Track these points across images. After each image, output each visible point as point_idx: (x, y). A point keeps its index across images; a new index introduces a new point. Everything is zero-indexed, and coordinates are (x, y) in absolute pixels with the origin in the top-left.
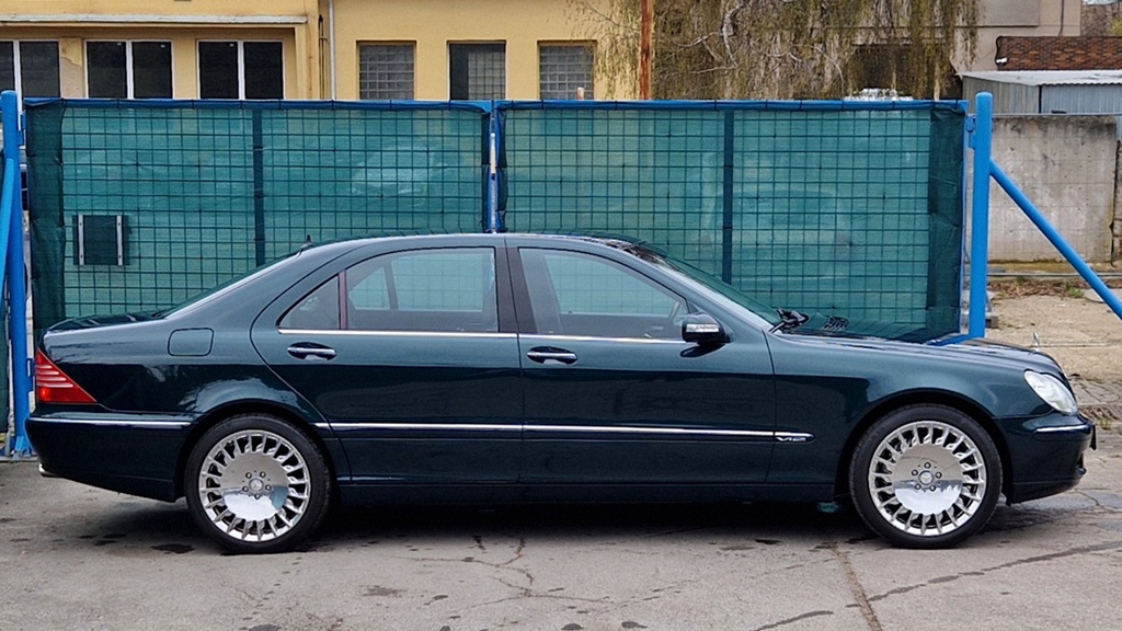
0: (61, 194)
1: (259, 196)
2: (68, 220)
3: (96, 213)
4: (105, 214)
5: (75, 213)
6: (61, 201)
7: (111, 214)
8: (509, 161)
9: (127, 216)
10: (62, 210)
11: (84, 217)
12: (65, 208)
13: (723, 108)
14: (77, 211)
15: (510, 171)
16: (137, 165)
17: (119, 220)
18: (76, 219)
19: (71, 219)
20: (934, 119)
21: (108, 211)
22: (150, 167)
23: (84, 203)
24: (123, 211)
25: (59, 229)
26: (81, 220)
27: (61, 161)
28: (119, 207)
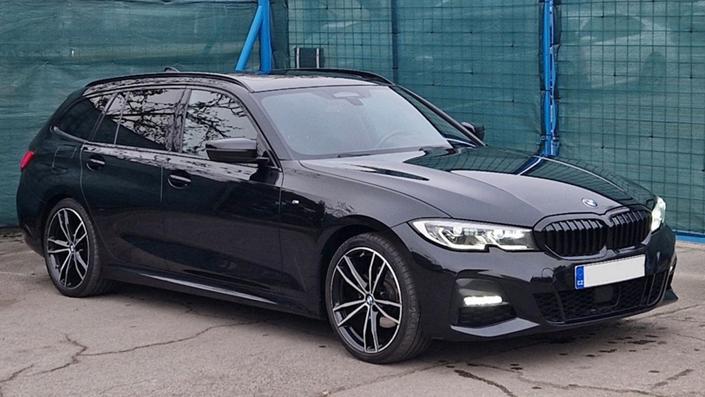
0: (288, 33)
1: (395, 32)
2: (292, 53)
3: (307, 46)
4: (310, 46)
5: (294, 46)
6: (288, 37)
7: (315, 46)
9: (323, 49)
10: (288, 44)
11: (300, 49)
12: (290, 42)
14: (296, 44)
16: (327, 9)
17: (318, 50)
18: (296, 50)
21: (312, 44)
22: (334, 11)
23: (300, 39)
24: (320, 44)
25: (287, 59)
26: (298, 52)
27: (287, 7)
28: (318, 42)
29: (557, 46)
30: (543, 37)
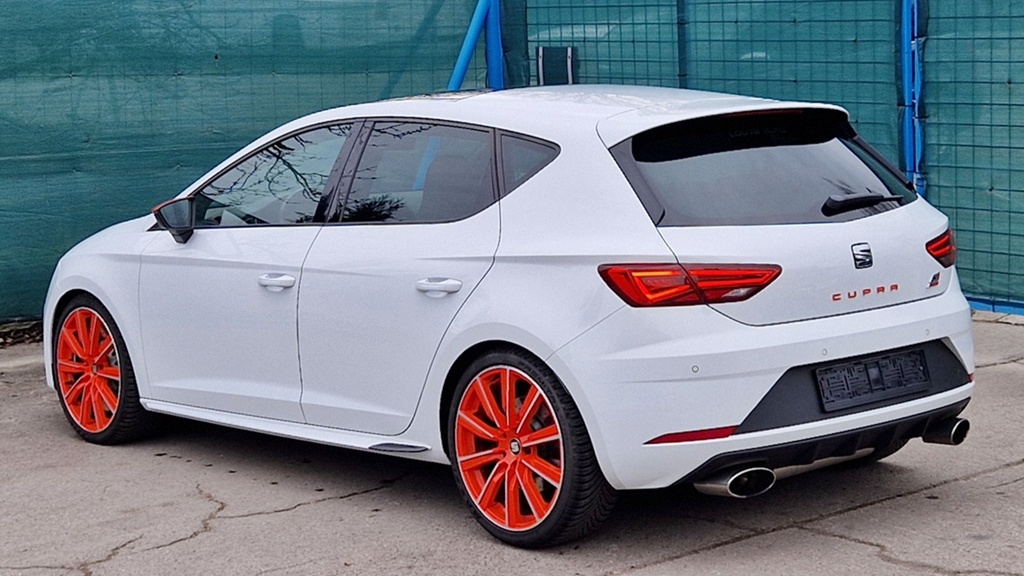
0: (527, 25)
2: (532, 53)
3: (553, 45)
4: (558, 44)
5: (536, 44)
6: (526, 31)
7: (564, 44)
10: (527, 41)
12: (529, 38)
14: (539, 42)
17: (569, 50)
18: (538, 50)
19: (535, 50)
21: (561, 41)
23: (544, 35)
24: (573, 42)
25: (525, 63)
26: (541, 53)
28: (570, 38)
29: (922, 39)
30: (900, 27)
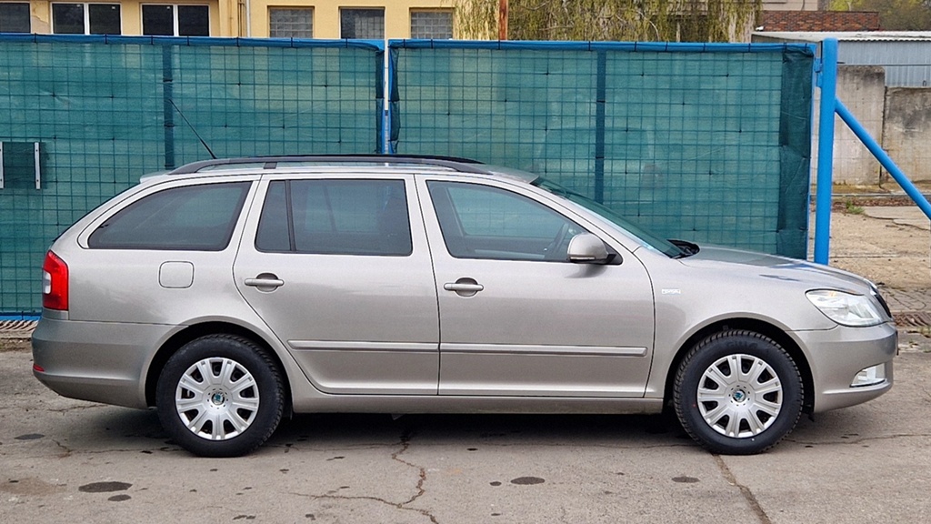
1: (169, 125)
3: (14, 140)
4: (24, 141)
7: (29, 141)
8: (401, 95)
9: (44, 144)
11: (5, 143)
13: (595, 49)
15: (401, 105)
16: (54, 96)
17: (37, 145)
20: (786, 60)
21: (26, 138)
22: (66, 98)
23: (4, 130)
24: (41, 138)
28: (37, 135)
